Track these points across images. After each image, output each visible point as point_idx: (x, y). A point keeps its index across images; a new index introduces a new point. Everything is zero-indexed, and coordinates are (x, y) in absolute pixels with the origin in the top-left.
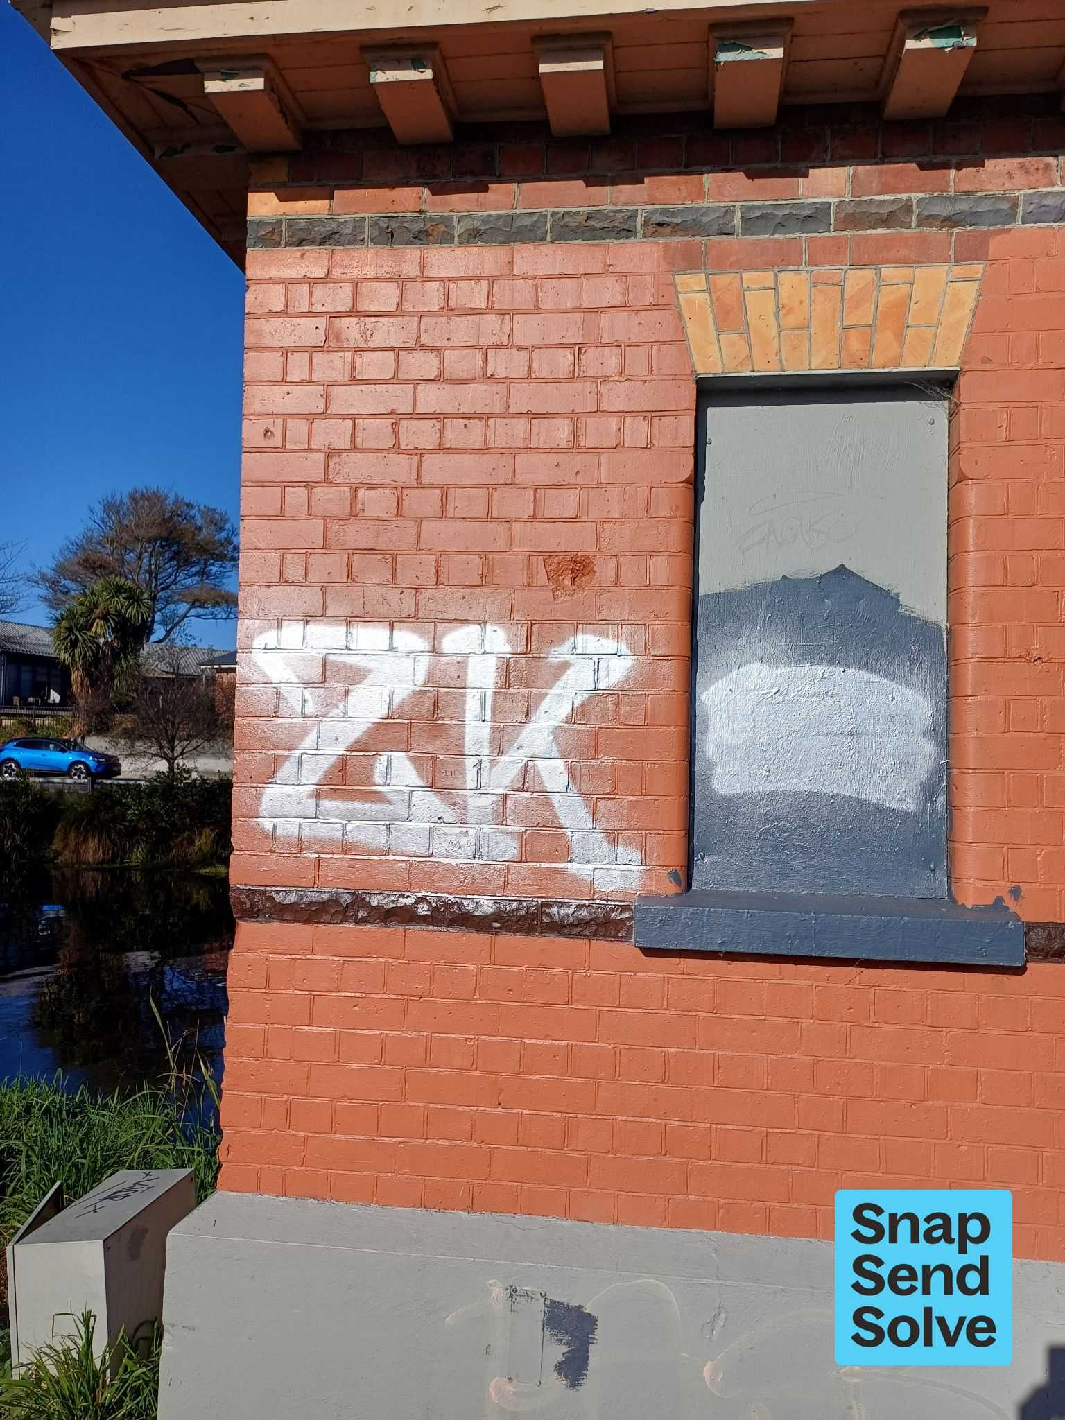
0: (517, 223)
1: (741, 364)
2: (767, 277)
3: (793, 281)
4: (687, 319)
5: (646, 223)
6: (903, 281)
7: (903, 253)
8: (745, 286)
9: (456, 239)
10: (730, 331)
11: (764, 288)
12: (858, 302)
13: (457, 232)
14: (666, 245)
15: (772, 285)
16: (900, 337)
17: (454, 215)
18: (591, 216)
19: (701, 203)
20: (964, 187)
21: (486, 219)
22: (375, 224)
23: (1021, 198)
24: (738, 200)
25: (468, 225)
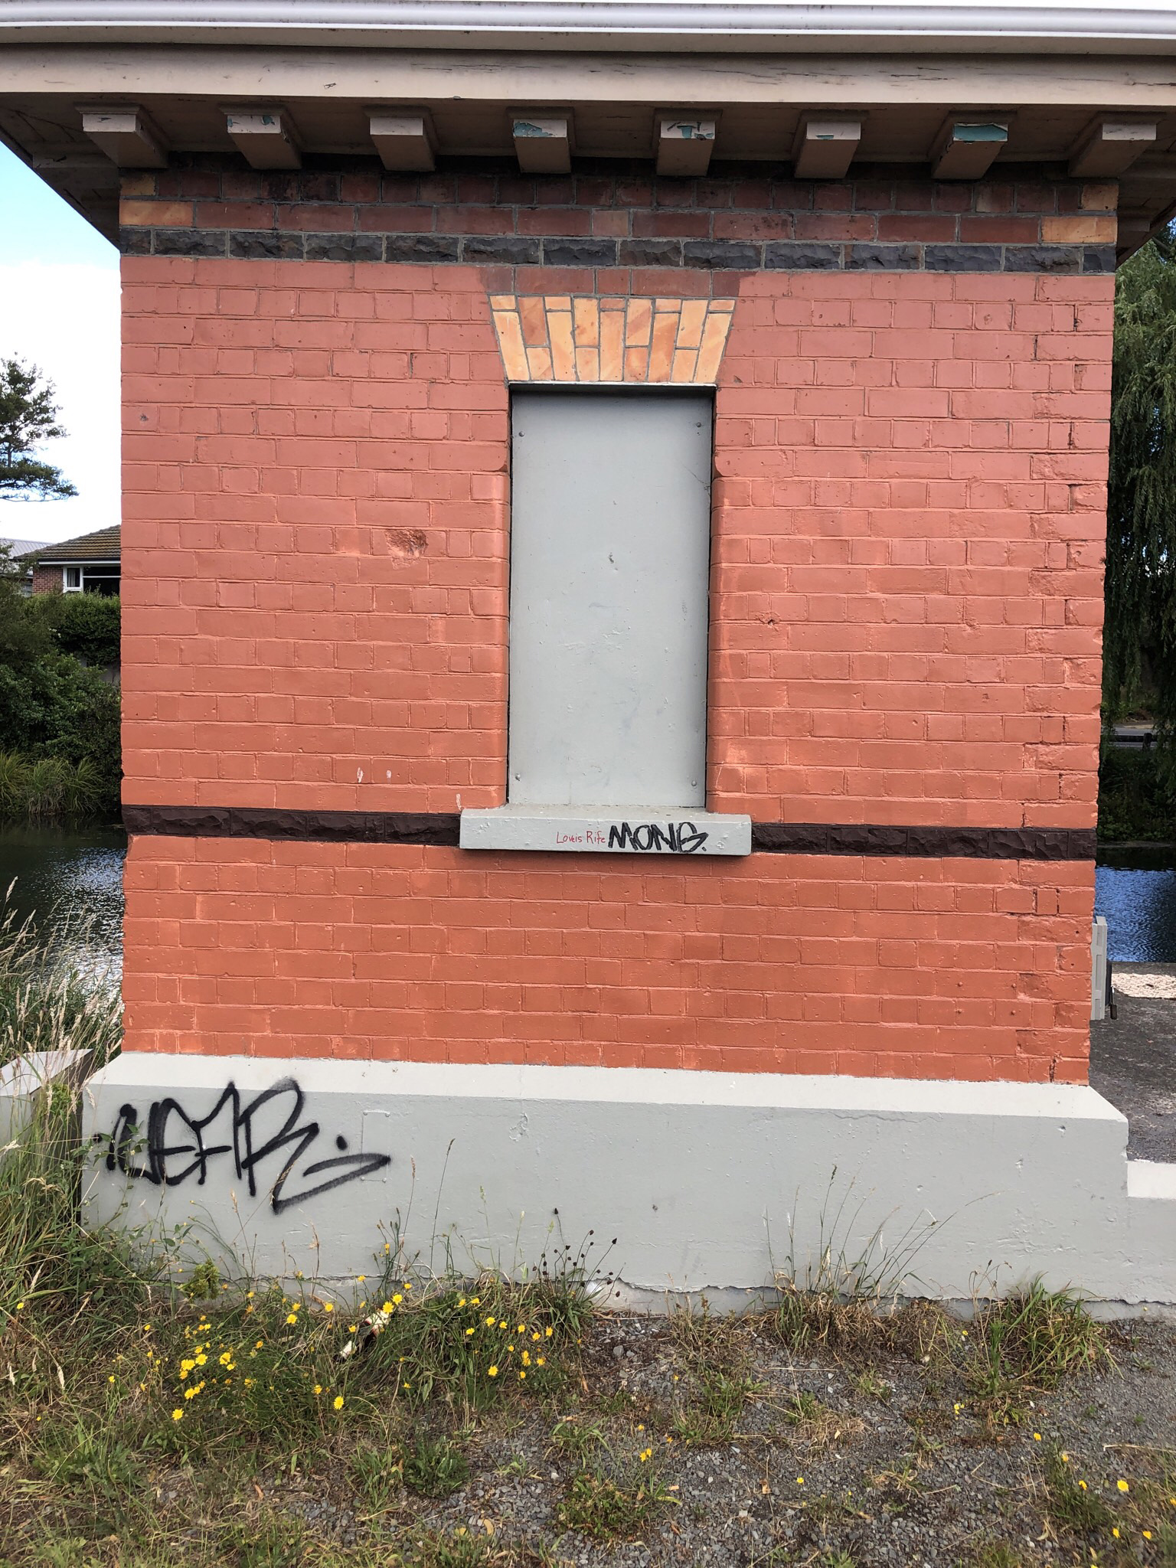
0: (359, 244)
1: (544, 373)
2: (564, 301)
3: (586, 307)
4: (500, 334)
5: (467, 249)
6: (673, 310)
7: (674, 287)
8: (547, 308)
9: (305, 255)
10: (534, 346)
11: (563, 311)
12: (637, 326)
13: (306, 249)
14: (481, 268)
15: (570, 309)
16: (670, 356)
17: (302, 233)
18: (419, 241)
19: (511, 235)
20: (720, 235)
21: (330, 239)
22: (233, 238)
23: (764, 248)
24: (541, 234)
25: (314, 243)
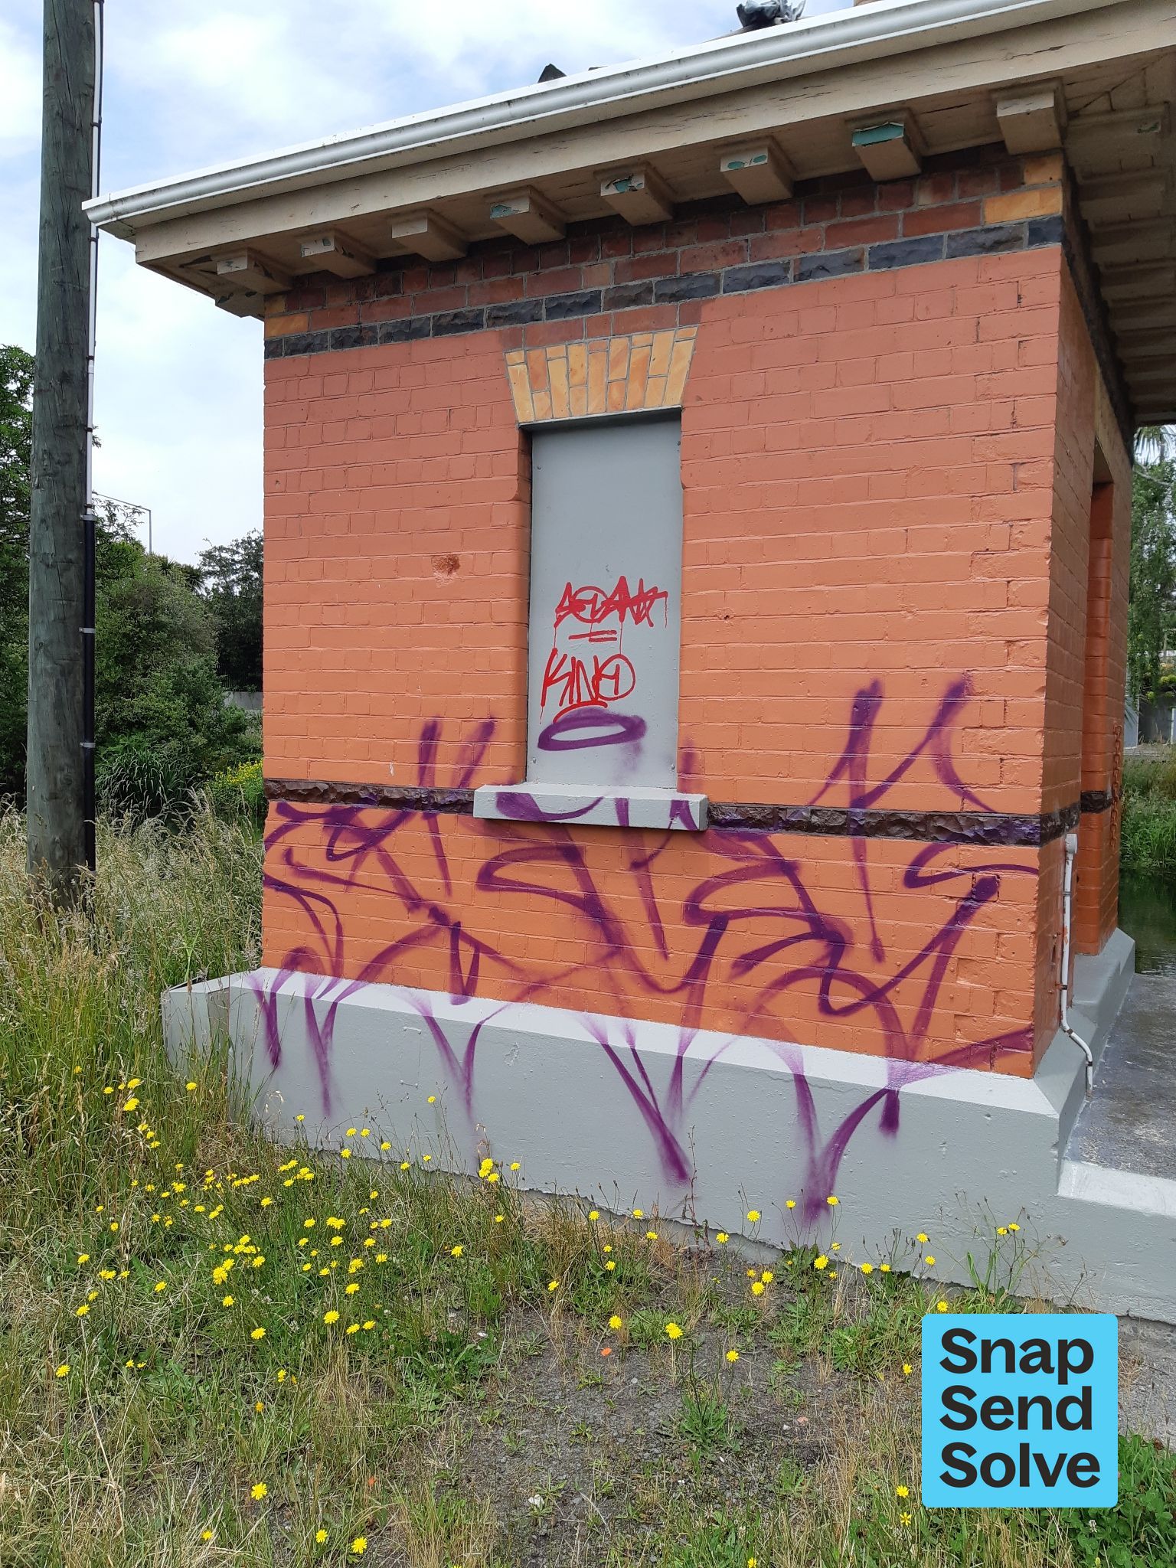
0: (414, 325)
1: (547, 414)
2: (561, 349)
3: (577, 351)
4: (513, 384)
5: (489, 317)
6: (646, 343)
7: (647, 323)
8: (548, 357)
9: (379, 341)
10: (539, 390)
11: (560, 358)
12: (617, 362)
13: (379, 336)
14: (500, 332)
15: (565, 355)
17: (378, 324)
18: (456, 316)
19: (522, 300)
20: (687, 270)
21: (394, 326)
22: (333, 335)
23: (723, 274)
24: (544, 294)
25: (384, 330)
